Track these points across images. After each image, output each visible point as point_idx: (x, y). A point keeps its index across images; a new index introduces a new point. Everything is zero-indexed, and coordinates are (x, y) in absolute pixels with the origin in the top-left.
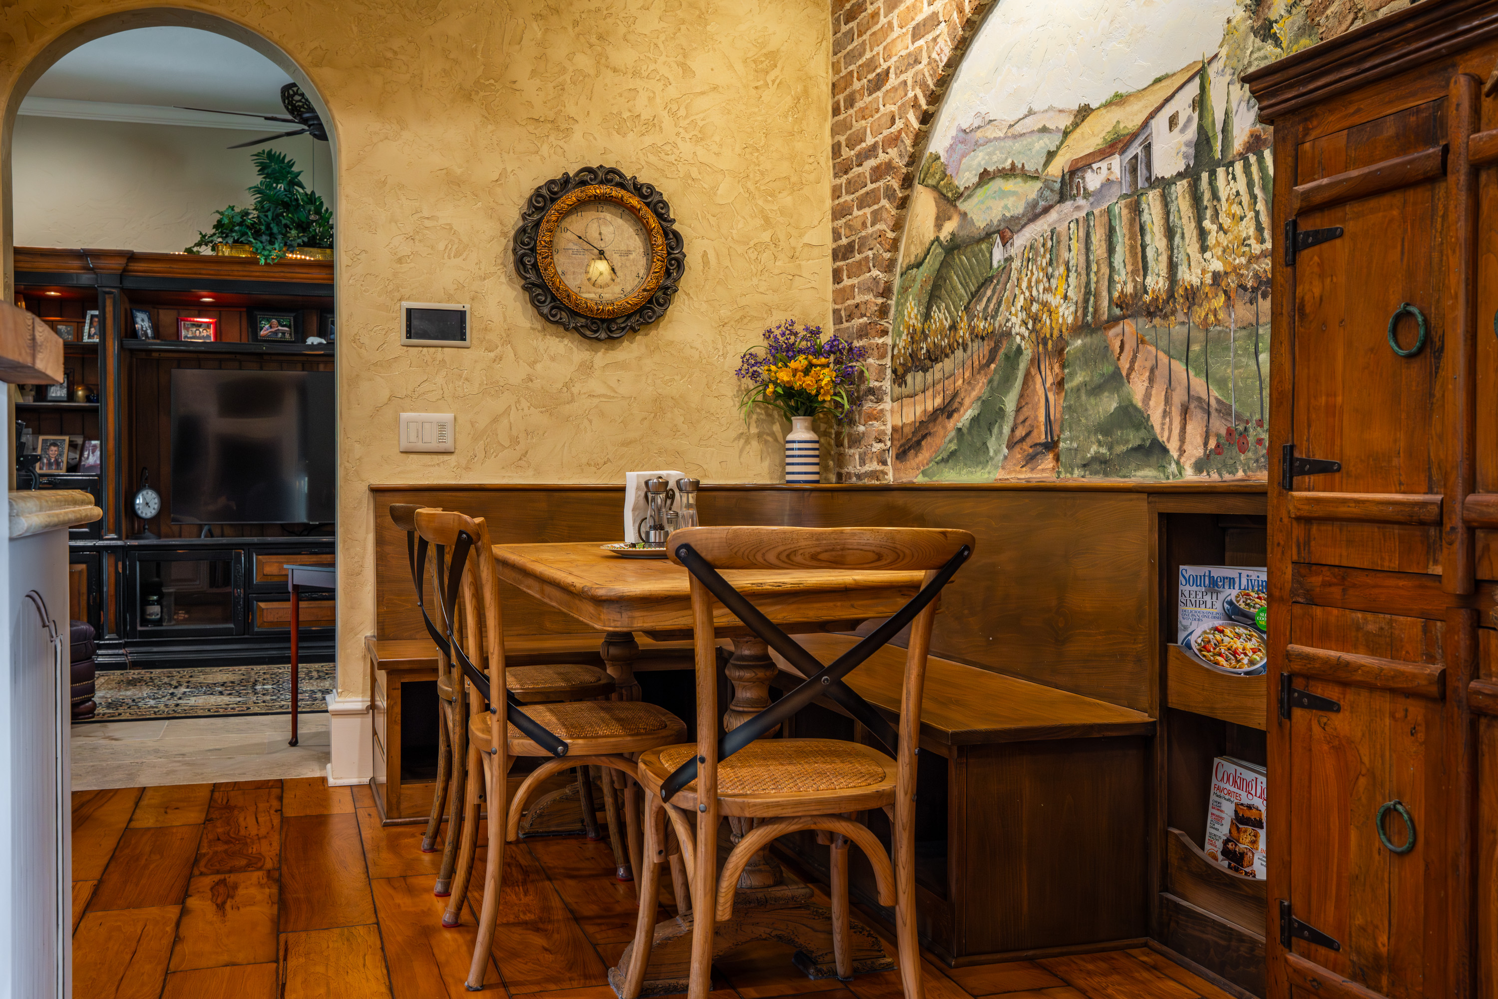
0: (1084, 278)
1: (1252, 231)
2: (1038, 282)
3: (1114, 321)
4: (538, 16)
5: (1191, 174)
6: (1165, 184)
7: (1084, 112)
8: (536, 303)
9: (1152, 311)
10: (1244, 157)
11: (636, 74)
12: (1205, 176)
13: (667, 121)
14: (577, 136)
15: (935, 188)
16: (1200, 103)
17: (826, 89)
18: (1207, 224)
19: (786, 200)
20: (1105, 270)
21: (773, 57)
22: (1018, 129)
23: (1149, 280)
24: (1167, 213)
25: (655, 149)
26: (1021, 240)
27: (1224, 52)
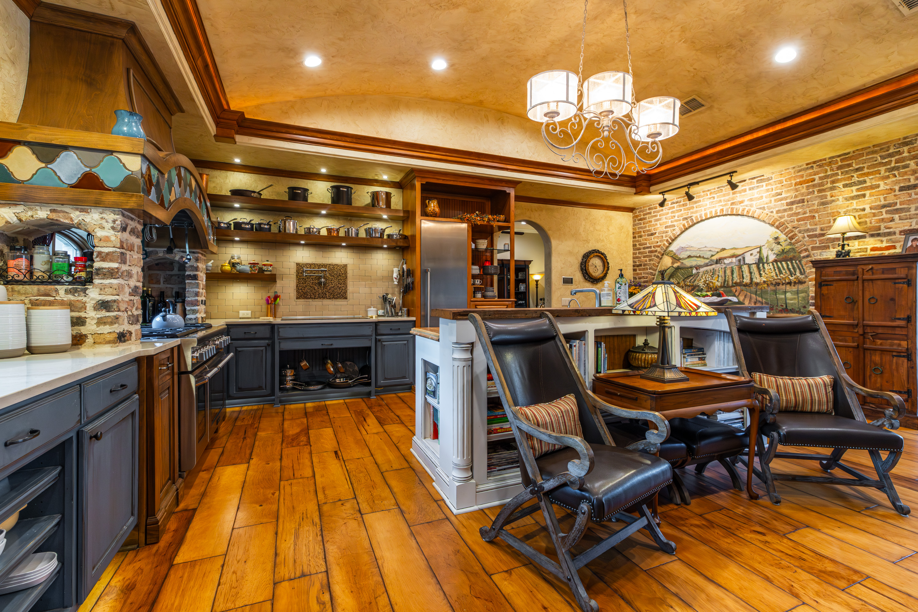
0: (724, 278)
1: (775, 275)
2: (708, 278)
3: (732, 286)
4: (584, 220)
5: (758, 264)
6: (749, 265)
7: (724, 249)
8: (584, 277)
9: (746, 285)
10: (772, 263)
11: (600, 231)
12: (761, 265)
13: (605, 240)
14: (590, 243)
15: (672, 257)
16: (760, 252)
17: (632, 233)
18: (762, 272)
19: (625, 255)
20: (731, 277)
21: (623, 227)
22: (702, 249)
23: (744, 280)
24: (750, 270)
25: (603, 246)
26: (702, 270)
27: (767, 245)
